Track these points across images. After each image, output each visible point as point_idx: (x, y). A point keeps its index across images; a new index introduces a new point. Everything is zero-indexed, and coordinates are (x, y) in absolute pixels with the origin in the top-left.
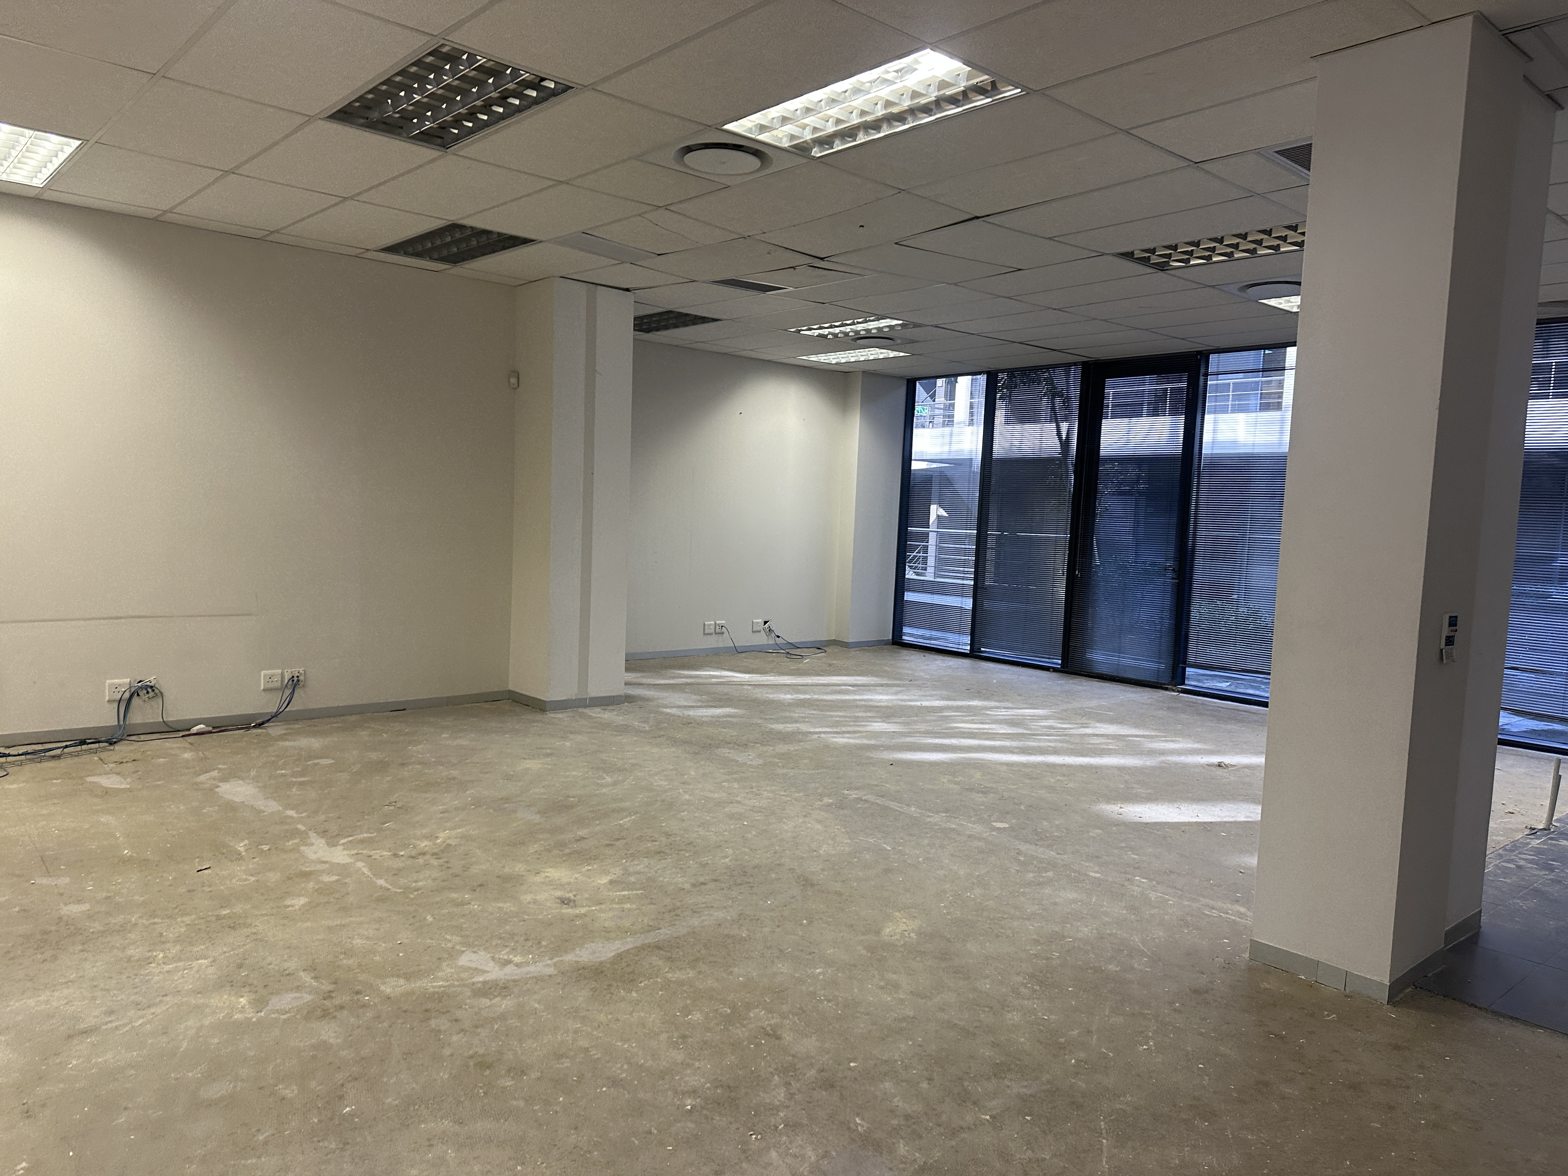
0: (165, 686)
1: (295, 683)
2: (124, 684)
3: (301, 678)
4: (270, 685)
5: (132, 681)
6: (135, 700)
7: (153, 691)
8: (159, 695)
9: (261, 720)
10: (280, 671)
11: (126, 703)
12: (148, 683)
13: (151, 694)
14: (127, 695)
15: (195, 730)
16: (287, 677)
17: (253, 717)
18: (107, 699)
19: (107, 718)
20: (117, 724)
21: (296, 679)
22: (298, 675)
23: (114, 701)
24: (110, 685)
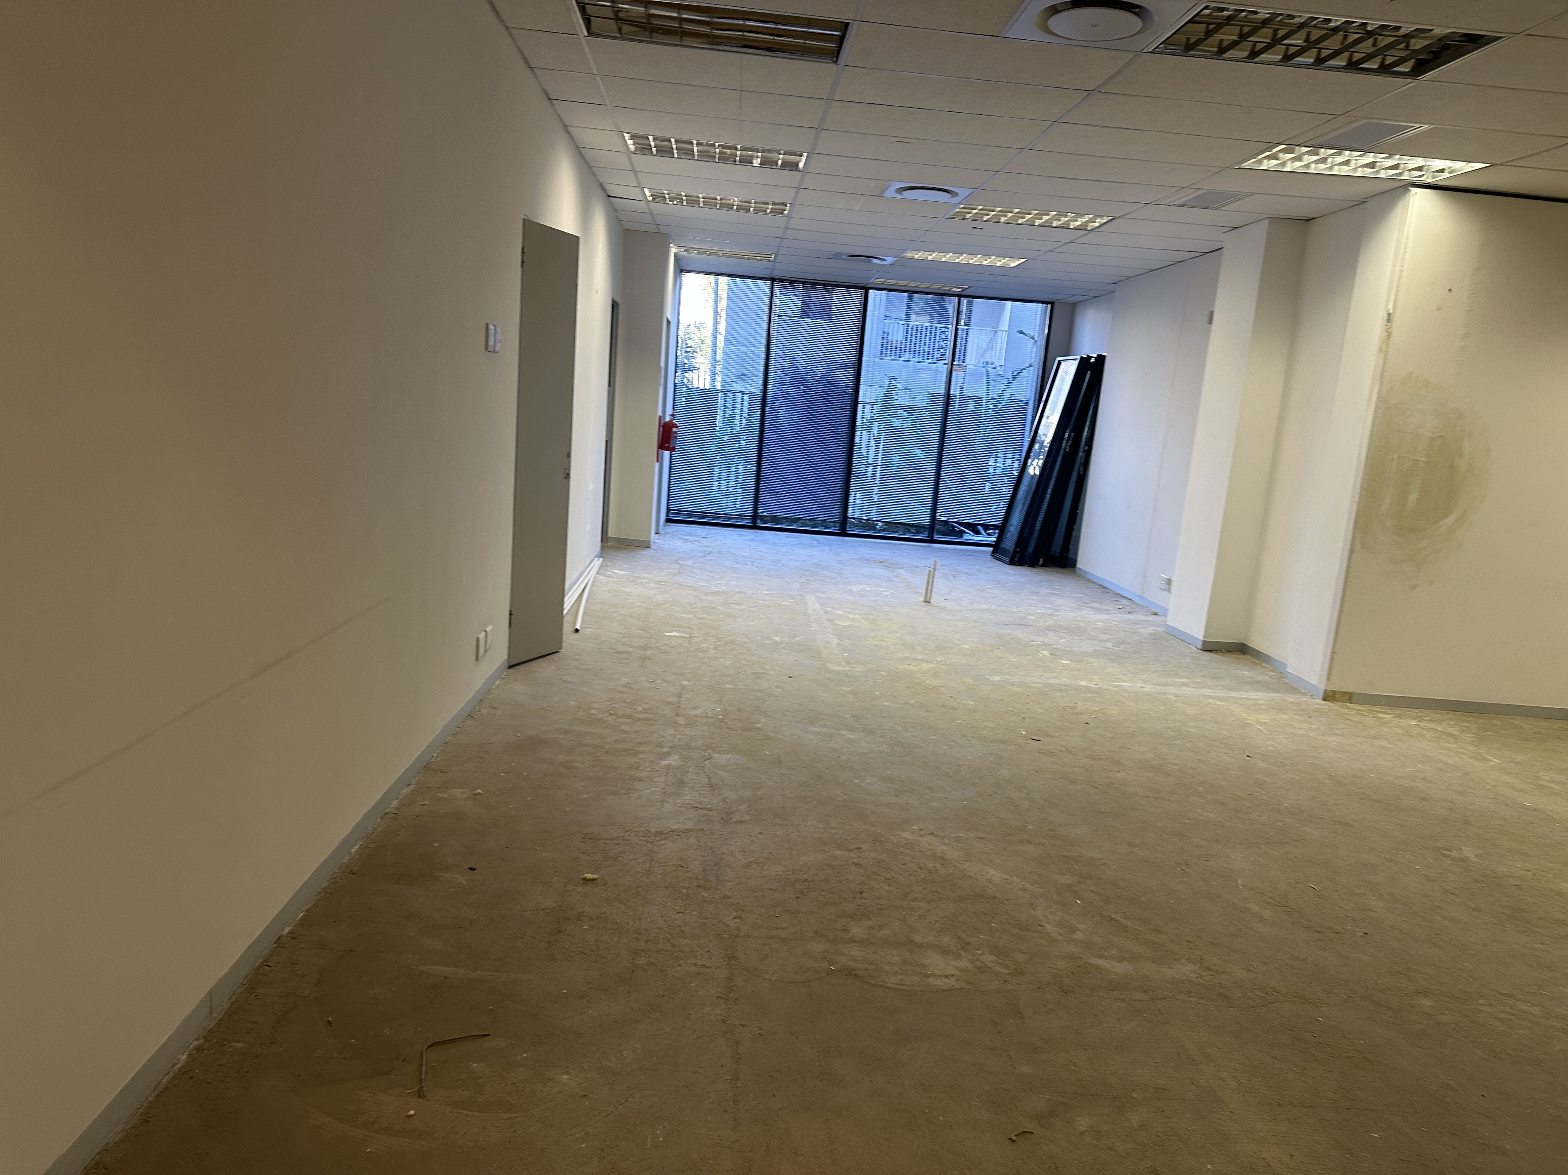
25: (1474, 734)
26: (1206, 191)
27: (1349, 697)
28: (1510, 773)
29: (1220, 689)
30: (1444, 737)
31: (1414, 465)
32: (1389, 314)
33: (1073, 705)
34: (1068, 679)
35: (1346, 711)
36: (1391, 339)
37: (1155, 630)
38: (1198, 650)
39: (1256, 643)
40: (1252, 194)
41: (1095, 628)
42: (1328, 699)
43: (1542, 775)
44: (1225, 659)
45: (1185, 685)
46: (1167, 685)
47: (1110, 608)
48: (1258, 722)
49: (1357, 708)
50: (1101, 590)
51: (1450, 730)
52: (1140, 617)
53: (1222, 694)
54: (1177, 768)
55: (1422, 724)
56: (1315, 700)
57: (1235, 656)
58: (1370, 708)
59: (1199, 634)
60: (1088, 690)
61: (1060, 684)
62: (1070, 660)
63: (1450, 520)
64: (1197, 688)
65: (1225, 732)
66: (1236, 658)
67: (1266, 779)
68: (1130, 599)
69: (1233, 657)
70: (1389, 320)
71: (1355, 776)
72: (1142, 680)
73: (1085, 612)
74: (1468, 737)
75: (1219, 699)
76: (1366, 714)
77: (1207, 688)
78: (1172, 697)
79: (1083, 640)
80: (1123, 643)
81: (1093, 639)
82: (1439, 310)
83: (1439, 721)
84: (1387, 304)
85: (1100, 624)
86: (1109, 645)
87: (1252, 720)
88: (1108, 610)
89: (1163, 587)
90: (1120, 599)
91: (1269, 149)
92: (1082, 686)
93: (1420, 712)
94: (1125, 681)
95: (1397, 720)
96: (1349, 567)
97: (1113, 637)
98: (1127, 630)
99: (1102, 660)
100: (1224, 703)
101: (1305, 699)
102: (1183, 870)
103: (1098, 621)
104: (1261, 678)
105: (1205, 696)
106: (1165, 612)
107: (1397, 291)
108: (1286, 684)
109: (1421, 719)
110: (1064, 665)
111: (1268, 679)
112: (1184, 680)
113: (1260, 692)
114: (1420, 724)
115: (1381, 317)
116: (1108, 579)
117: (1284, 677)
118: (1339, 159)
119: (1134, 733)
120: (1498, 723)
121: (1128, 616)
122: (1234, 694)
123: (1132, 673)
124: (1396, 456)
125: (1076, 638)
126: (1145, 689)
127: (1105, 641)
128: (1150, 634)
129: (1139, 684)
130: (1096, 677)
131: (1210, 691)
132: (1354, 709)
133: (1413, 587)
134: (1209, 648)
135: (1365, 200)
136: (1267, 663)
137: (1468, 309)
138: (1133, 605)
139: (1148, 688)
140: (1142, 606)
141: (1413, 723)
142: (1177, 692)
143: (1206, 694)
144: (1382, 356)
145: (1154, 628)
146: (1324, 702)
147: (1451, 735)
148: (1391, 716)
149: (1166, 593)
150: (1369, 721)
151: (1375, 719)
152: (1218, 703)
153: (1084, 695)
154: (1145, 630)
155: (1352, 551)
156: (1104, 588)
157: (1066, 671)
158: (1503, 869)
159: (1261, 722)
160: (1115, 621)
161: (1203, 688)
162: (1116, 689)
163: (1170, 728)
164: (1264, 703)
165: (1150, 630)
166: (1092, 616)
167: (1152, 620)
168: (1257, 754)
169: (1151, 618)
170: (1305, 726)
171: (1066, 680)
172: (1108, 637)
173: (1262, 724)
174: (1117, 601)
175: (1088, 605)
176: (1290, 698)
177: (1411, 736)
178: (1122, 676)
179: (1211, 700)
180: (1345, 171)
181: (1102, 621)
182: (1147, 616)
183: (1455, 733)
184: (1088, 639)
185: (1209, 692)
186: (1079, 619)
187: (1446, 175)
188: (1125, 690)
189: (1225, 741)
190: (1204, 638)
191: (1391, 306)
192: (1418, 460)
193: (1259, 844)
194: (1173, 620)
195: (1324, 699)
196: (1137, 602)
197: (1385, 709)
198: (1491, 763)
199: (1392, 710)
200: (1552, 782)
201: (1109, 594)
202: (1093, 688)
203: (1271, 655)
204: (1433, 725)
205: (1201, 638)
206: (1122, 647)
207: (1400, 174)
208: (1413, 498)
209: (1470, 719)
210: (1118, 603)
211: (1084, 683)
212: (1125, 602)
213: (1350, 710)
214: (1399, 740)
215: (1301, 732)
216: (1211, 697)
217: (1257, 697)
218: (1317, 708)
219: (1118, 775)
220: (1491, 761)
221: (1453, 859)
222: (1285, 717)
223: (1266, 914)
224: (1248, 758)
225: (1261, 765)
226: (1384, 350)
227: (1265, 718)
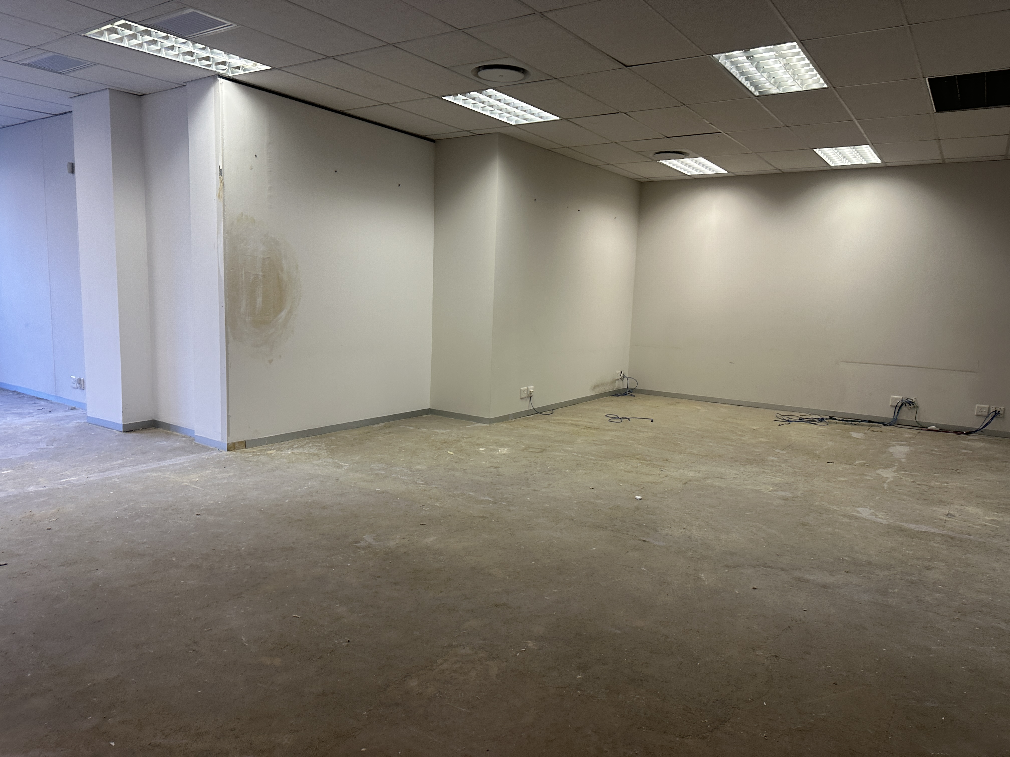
0: (920, 403)
1: (996, 414)
2: (900, 398)
3: (1001, 412)
4: (980, 413)
5: (904, 398)
6: (903, 407)
7: (913, 405)
8: (916, 407)
9: (969, 431)
10: (987, 406)
11: (899, 408)
12: (911, 401)
13: (912, 406)
14: (900, 404)
15: (929, 428)
16: (992, 409)
17: (966, 428)
18: (890, 404)
19: (889, 414)
20: (893, 417)
21: (997, 412)
22: (1000, 410)
23: (894, 406)
24: (892, 398)
25: (325, 449)
26: (53, 54)
27: (244, 444)
28: (357, 471)
29: (151, 462)
30: (311, 457)
31: (255, 277)
32: (221, 170)
33: (28, 514)
34: (14, 488)
35: (246, 455)
36: (225, 188)
37: (78, 423)
38: (120, 433)
39: (164, 418)
40: (96, 64)
41: (24, 432)
42: (231, 449)
43: (373, 466)
44: (143, 435)
45: (122, 465)
46: (107, 470)
47: (31, 411)
48: (192, 482)
49: (251, 451)
50: (16, 396)
51: (312, 451)
52: (61, 414)
53: (155, 466)
54: (146, 546)
55: (295, 451)
56: (221, 453)
57: (152, 431)
58: (259, 449)
59: (119, 419)
60: (38, 494)
61: (9, 496)
62: (12, 469)
63: (284, 314)
64: (133, 466)
65: (170, 499)
66: (152, 433)
67: (221, 530)
68: (46, 400)
69: (150, 432)
70: (221, 174)
71: (276, 505)
72: (85, 471)
73: (8, 419)
74: (324, 453)
75: (153, 470)
76: (259, 454)
77: (140, 464)
78: (116, 480)
79: (17, 446)
80: (55, 440)
81: (26, 443)
82: (252, 169)
83: (303, 446)
84: (217, 163)
85: (28, 428)
86: (43, 445)
87: (186, 482)
88: (30, 413)
89: (75, 386)
90: (38, 401)
91: (112, 22)
92: (31, 492)
93: (290, 443)
94: (70, 476)
95: (279, 453)
96: (227, 354)
97: (43, 436)
98: (54, 427)
99: (41, 461)
100: (159, 474)
101: (215, 453)
102: (194, 651)
103: (24, 425)
104: (178, 444)
105: (142, 471)
106: (83, 406)
107: (223, 153)
108: (197, 445)
109: (291, 447)
110: (6, 475)
111: (183, 444)
112: (120, 462)
113: (181, 456)
114: (293, 451)
115: (214, 172)
116: (20, 386)
117: (194, 440)
118: (167, 43)
119: (97, 524)
120: (333, 438)
121: (50, 415)
122: (163, 463)
123: (74, 467)
124: (243, 272)
125: (9, 445)
126: (90, 479)
127: (37, 442)
128: (76, 427)
129: (84, 476)
130: (41, 479)
131: (144, 465)
132: (250, 452)
133: (271, 362)
134: (129, 429)
135: (184, 84)
136: (177, 431)
137: (268, 170)
138: (51, 405)
139: (94, 477)
140: (58, 404)
141: (290, 452)
142: (117, 474)
143: (143, 469)
144: (222, 200)
145: (77, 421)
146: (228, 452)
147: (315, 454)
148: (275, 451)
149: (79, 391)
150: (263, 458)
151: (266, 456)
152: (155, 474)
153: (36, 501)
154: (70, 425)
155: (227, 343)
156: (19, 393)
157: (9, 482)
158: (392, 544)
159: (194, 481)
160: (39, 422)
161: (137, 464)
162: (64, 486)
163: (126, 509)
164: (189, 464)
165: (74, 423)
166: (18, 421)
167: (72, 414)
168: (202, 510)
169: (70, 413)
170: (225, 475)
171: (13, 490)
172: (40, 437)
173: (196, 483)
174: (35, 403)
175: (9, 412)
176: (205, 456)
177: (293, 462)
178: (66, 472)
179: (148, 474)
180: (170, 55)
181: (28, 424)
182: (66, 411)
183: (316, 452)
184: (21, 444)
185: (144, 467)
186: (5, 426)
187: (241, 72)
188: (74, 485)
189: (174, 507)
190: (123, 422)
191: (220, 164)
192: (257, 275)
193: (241, 593)
194: (92, 412)
195: (228, 450)
196: (54, 401)
197: (268, 446)
198: (344, 467)
199: (273, 446)
200: (380, 470)
201: (26, 398)
202: (43, 490)
203: (180, 426)
204: (301, 450)
205: (121, 423)
206: (55, 444)
207: (210, 66)
208: (259, 300)
209: (318, 440)
210: (37, 405)
211: (32, 489)
212: (43, 403)
213: (247, 453)
214: (288, 468)
215: (225, 481)
216: (147, 471)
217: (182, 461)
218: (227, 458)
219: (99, 573)
220: (344, 466)
221: (364, 549)
222: (207, 472)
223: (278, 661)
224: (198, 517)
225: (210, 519)
226: (222, 195)
227: (195, 477)
